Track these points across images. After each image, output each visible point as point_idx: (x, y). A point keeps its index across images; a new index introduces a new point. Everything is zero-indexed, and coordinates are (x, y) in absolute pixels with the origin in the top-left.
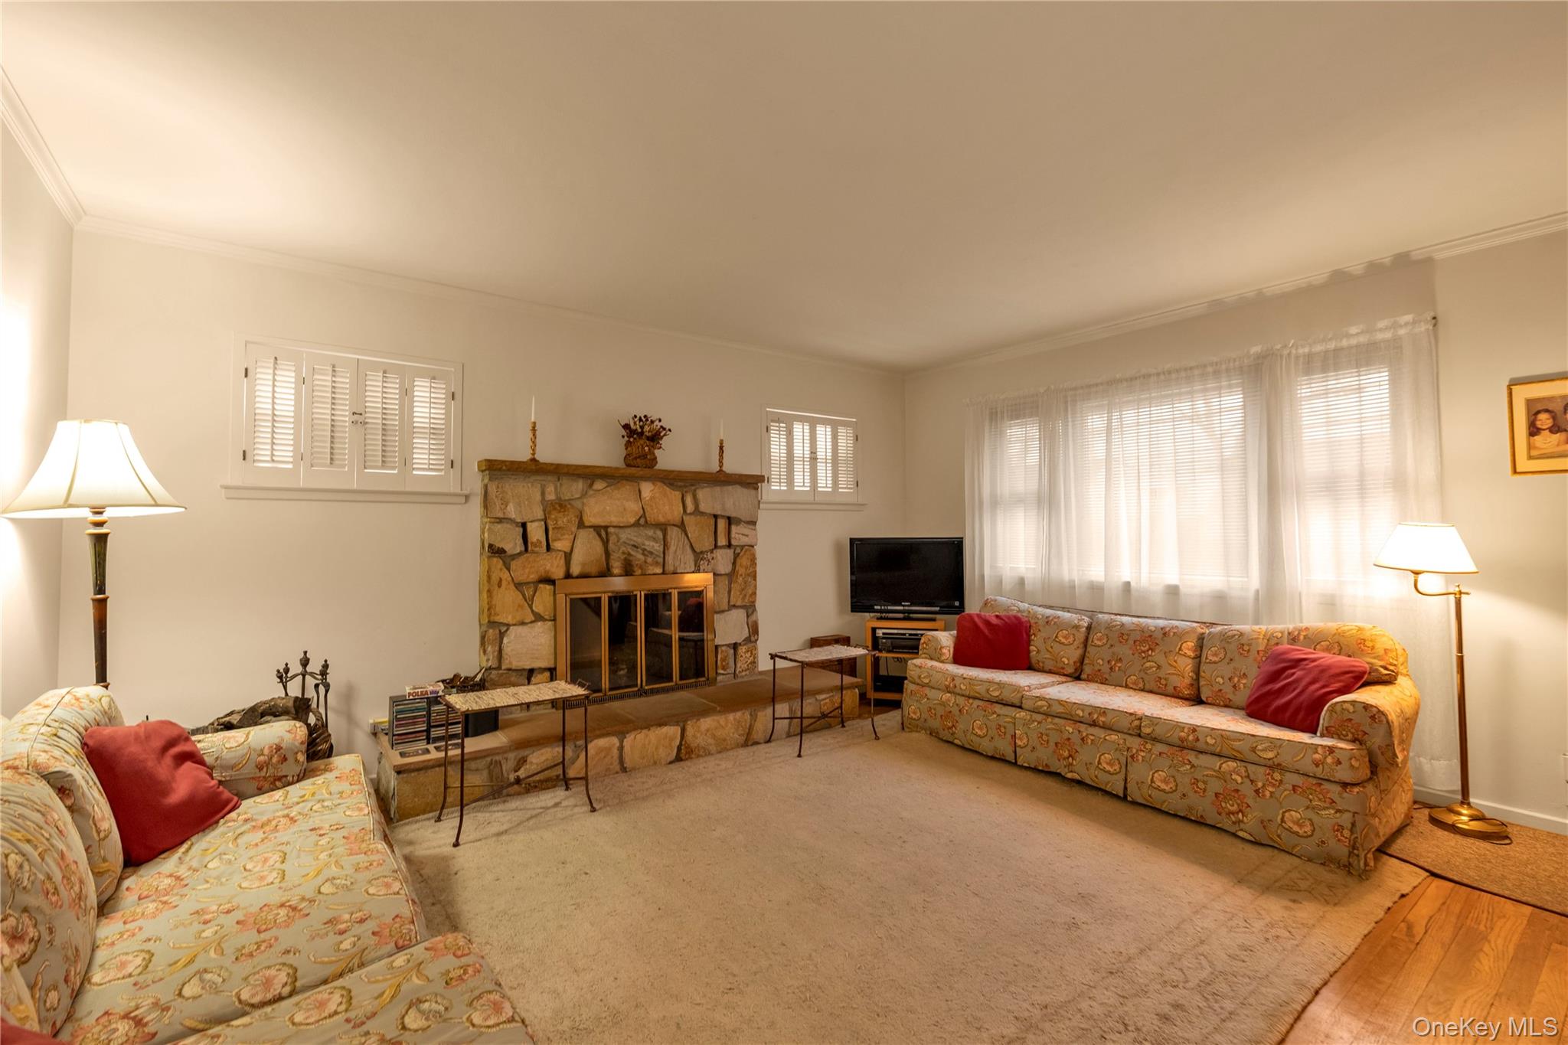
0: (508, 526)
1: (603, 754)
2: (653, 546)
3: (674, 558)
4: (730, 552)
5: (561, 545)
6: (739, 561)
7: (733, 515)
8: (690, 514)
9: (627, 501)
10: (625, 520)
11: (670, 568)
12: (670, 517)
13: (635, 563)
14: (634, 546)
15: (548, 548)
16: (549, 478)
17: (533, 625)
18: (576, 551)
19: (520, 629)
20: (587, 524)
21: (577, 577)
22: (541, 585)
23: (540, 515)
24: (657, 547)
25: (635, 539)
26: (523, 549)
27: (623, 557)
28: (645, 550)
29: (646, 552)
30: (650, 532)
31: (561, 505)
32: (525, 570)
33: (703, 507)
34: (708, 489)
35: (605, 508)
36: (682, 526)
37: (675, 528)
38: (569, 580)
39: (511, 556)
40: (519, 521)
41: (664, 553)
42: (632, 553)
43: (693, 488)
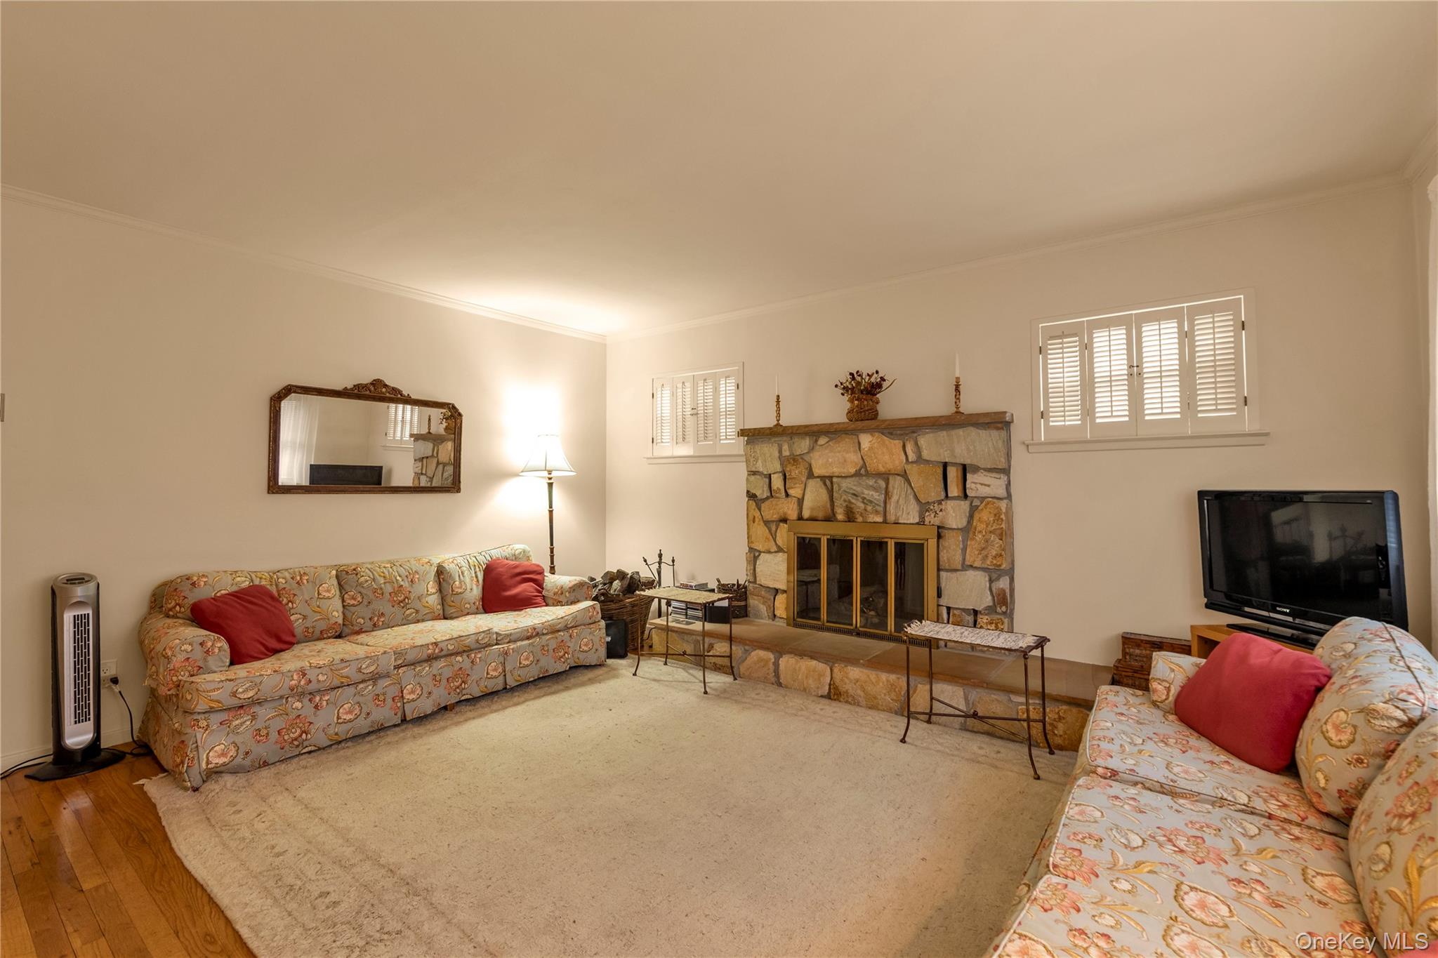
0: (758, 477)
1: (762, 664)
2: (872, 495)
3: (896, 507)
4: (965, 505)
5: (795, 492)
6: (977, 516)
7: (967, 462)
8: (912, 462)
9: (847, 453)
10: (845, 471)
11: (891, 518)
12: (890, 466)
13: (856, 510)
14: (854, 495)
15: (787, 495)
16: (785, 438)
17: (776, 554)
18: (806, 498)
19: (767, 556)
20: (816, 475)
21: (807, 520)
22: (781, 524)
23: (779, 468)
24: (878, 497)
25: (854, 488)
26: (769, 495)
27: (844, 505)
28: (865, 498)
29: (865, 501)
30: (871, 482)
31: (794, 460)
32: (770, 511)
33: (926, 454)
34: (931, 435)
35: (828, 461)
36: (904, 475)
37: (899, 478)
38: (801, 521)
39: (761, 499)
40: (766, 473)
41: (885, 503)
42: (853, 501)
43: (915, 435)
